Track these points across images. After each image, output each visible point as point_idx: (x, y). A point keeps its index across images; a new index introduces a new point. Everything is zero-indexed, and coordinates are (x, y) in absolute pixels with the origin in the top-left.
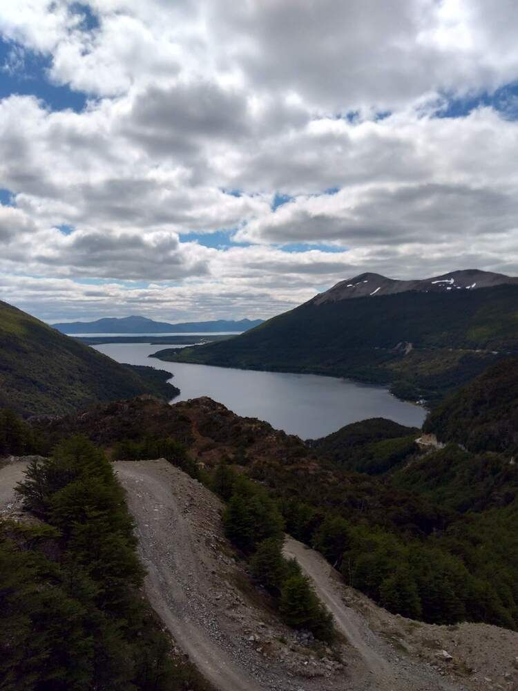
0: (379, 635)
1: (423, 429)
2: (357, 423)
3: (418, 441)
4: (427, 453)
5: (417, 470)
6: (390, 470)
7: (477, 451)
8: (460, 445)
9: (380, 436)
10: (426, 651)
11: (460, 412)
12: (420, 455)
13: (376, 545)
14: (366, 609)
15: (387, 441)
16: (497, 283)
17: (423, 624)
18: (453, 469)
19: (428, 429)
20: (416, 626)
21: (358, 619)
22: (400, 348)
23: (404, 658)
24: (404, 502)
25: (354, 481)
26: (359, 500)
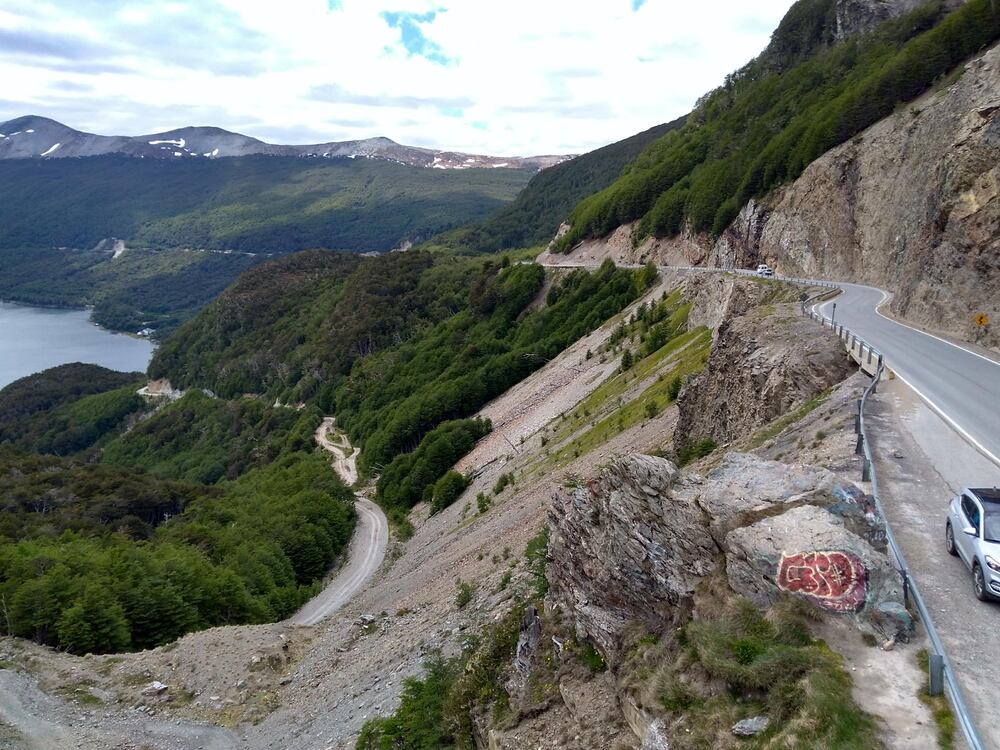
0: (55, 694)
1: (149, 374)
2: (35, 376)
3: (141, 392)
4: (157, 408)
5: (142, 435)
6: (97, 443)
7: (231, 396)
8: (205, 391)
9: (78, 392)
10: (130, 691)
11: (204, 343)
12: (147, 413)
13: (51, 562)
14: (34, 663)
15: (89, 399)
16: (251, 151)
17: (128, 655)
18: (195, 426)
19: (157, 372)
20: (116, 661)
21: (20, 682)
22: (103, 248)
23: (93, 712)
24: (115, 486)
25: (30, 469)
26: (37, 497)
